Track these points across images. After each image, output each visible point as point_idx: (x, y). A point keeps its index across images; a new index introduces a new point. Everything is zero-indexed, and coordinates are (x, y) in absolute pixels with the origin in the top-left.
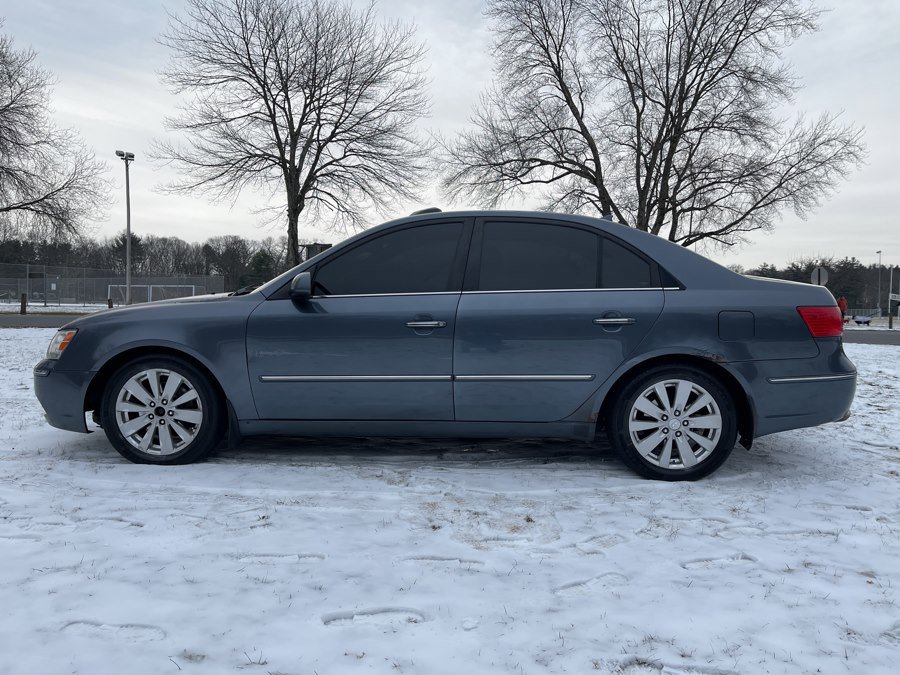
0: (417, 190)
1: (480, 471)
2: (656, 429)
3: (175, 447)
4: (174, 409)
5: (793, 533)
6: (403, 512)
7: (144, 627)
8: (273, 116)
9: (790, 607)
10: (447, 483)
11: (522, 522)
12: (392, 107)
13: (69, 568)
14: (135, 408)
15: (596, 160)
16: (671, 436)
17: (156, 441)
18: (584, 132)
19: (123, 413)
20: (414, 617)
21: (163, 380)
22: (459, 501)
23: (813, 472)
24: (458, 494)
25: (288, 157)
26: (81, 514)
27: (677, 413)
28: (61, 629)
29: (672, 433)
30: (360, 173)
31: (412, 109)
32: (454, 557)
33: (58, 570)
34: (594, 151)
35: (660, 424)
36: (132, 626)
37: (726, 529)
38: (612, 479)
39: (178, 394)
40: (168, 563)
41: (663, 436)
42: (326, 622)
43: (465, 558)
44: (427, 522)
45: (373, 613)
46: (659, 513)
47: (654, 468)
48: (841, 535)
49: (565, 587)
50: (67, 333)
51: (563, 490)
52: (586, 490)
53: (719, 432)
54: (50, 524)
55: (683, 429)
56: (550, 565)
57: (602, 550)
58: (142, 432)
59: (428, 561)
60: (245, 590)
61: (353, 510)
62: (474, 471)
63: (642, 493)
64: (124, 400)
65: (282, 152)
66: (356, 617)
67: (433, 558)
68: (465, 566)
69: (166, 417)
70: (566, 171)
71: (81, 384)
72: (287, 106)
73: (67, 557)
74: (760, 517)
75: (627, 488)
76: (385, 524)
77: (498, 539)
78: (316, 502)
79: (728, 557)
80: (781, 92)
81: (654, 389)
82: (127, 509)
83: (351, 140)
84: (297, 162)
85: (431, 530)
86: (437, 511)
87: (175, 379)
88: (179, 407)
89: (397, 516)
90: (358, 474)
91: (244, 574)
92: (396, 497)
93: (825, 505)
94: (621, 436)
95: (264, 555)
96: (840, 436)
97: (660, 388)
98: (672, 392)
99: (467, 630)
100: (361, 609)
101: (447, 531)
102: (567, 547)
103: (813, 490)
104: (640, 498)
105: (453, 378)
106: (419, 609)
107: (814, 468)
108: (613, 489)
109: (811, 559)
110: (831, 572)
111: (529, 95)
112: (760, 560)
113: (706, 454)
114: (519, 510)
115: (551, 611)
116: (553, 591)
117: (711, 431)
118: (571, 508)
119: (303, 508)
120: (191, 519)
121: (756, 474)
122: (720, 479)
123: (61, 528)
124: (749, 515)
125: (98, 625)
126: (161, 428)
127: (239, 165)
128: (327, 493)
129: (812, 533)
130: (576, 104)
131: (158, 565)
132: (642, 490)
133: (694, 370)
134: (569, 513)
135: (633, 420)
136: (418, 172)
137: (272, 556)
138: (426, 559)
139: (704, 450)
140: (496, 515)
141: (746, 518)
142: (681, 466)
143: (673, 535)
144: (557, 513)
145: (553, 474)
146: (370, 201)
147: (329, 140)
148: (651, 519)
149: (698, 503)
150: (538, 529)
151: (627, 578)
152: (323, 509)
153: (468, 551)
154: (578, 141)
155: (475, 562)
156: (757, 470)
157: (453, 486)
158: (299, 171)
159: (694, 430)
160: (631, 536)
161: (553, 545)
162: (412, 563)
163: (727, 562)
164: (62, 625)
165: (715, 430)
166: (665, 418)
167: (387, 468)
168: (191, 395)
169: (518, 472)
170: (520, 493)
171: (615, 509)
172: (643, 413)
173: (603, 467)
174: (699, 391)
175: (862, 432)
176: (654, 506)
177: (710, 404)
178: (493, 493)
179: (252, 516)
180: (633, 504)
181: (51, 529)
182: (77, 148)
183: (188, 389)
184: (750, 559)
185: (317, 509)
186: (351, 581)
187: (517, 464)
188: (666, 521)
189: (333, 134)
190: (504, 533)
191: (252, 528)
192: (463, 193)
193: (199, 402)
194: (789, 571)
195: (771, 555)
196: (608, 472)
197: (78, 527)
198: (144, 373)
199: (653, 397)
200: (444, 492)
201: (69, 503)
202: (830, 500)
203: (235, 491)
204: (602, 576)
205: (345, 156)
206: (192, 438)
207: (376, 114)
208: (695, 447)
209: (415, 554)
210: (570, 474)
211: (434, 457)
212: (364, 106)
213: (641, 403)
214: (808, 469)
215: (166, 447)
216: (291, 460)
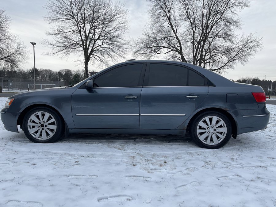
0: (125, 55)
1: (148, 145)
2: (205, 132)
3: (47, 137)
4: (47, 125)
5: (252, 167)
6: (123, 159)
7: (35, 202)
8: (80, 31)
9: (255, 193)
10: (137, 149)
11: (163, 163)
12: (118, 29)
13: (10, 180)
14: (34, 124)
15: (181, 47)
16: (210, 134)
17: (41, 135)
18: (177, 38)
19: (30, 126)
20: (129, 198)
21: (43, 115)
22: (142, 156)
23: (255, 146)
24: (141, 153)
25: (85, 44)
26: (15, 160)
27: (212, 127)
28: (6, 203)
29: (211, 133)
30: (107, 50)
31: (124, 30)
32: (141, 176)
33: (6, 181)
34: (180, 44)
35: (207, 130)
36: (31, 202)
37: (230, 165)
38: (191, 148)
39: (48, 120)
40: (44, 179)
41: (208, 134)
42: (99, 200)
43: (145, 176)
44: (131, 163)
45: (115, 197)
46: (208, 160)
47: (205, 145)
48: (268, 168)
49: (179, 187)
50: (11, 99)
51: (175, 152)
52: (183, 152)
53: (226, 133)
54: (5, 164)
55: (214, 132)
56: (174, 179)
57: (190, 173)
58: (36, 132)
59: (133, 177)
60: (70, 189)
61: (107, 159)
62: (146, 145)
63: (201, 153)
64: (30, 122)
65: (83, 43)
66: (109, 198)
67: (134, 176)
68: (145, 179)
69: (44, 127)
70: (171, 50)
71: (16, 116)
72: (84, 28)
73: (9, 176)
74: (241, 161)
75: (196, 151)
76: (118, 164)
77: (155, 169)
78: (94, 156)
79: (232, 176)
80: (237, 26)
81: (205, 119)
82: (31, 159)
83: (105, 39)
84: (87, 46)
85: (133, 166)
86: (135, 159)
87: (47, 115)
88: (49, 124)
89: (122, 161)
90: (108, 146)
91: (70, 183)
92: (121, 154)
93: (261, 157)
94: (194, 134)
95: (77, 175)
96: (261, 133)
97: (207, 119)
98: (211, 120)
99: (148, 203)
100: (111, 195)
101: (138, 166)
102: (179, 172)
103: (256, 152)
104: (201, 155)
105: (140, 115)
106: (131, 195)
107: (255, 144)
108: (192, 152)
109: (260, 176)
110: (267, 180)
111: (160, 26)
112: (243, 176)
113: (222, 140)
114: (162, 159)
115: (176, 196)
116: (176, 188)
117: (223, 133)
118: (179, 158)
119: (90, 158)
120: (53, 162)
121: (237, 147)
122: (226, 148)
123: (8, 166)
124: (237, 161)
125: (19, 201)
126: (43, 131)
127: (69, 47)
128: (98, 153)
129: (258, 167)
130: (174, 29)
131: (40, 179)
132: (201, 152)
133: (218, 113)
134: (179, 160)
135: (198, 129)
136: (125, 49)
137: (80, 175)
138: (132, 176)
139: (221, 139)
140: (154, 161)
141: (236, 162)
142: (213, 144)
143: (213, 168)
144: (174, 160)
145: (171, 146)
146: (110, 58)
147: (98, 39)
148: (205, 162)
149: (220, 156)
150: (168, 165)
151: (200, 183)
152: (97, 159)
153: (145, 173)
154: (175, 41)
155: (148, 178)
156: (237, 145)
157: (140, 150)
158: (88, 49)
159: (218, 132)
160: (200, 168)
161: (174, 171)
162: (127, 178)
163: (232, 177)
164: (7, 202)
165: (224, 132)
166: (208, 128)
167: (117, 144)
168: (53, 120)
169: (160, 146)
170: (162, 153)
171: (193, 158)
172: (201, 127)
173: (188, 144)
174: (219, 120)
175: (268, 132)
176: (206, 157)
177: (223, 124)
178: (153, 153)
179: (73, 161)
180: (199, 157)
181: (5, 166)
182: (18, 41)
183: (52, 118)
184: (239, 176)
185: (95, 158)
186: (107, 185)
187: (160, 143)
188: (210, 163)
189: (99, 37)
190: (157, 167)
191: (73, 165)
192: (139, 56)
193: (55, 122)
194: (253, 180)
195: (246, 175)
196: (190, 146)
197: (14, 165)
198: (37, 113)
199: (205, 121)
200: (137, 152)
201: (12, 156)
202: (262, 155)
203: (67, 152)
204: (191, 183)
205: (103, 44)
206: (53, 134)
207: (112, 31)
208: (218, 137)
209: (128, 175)
210: (177, 146)
211: (133, 141)
212: (108, 29)
213: (201, 124)
214: (253, 145)
215: (44, 137)
216: (86, 142)
